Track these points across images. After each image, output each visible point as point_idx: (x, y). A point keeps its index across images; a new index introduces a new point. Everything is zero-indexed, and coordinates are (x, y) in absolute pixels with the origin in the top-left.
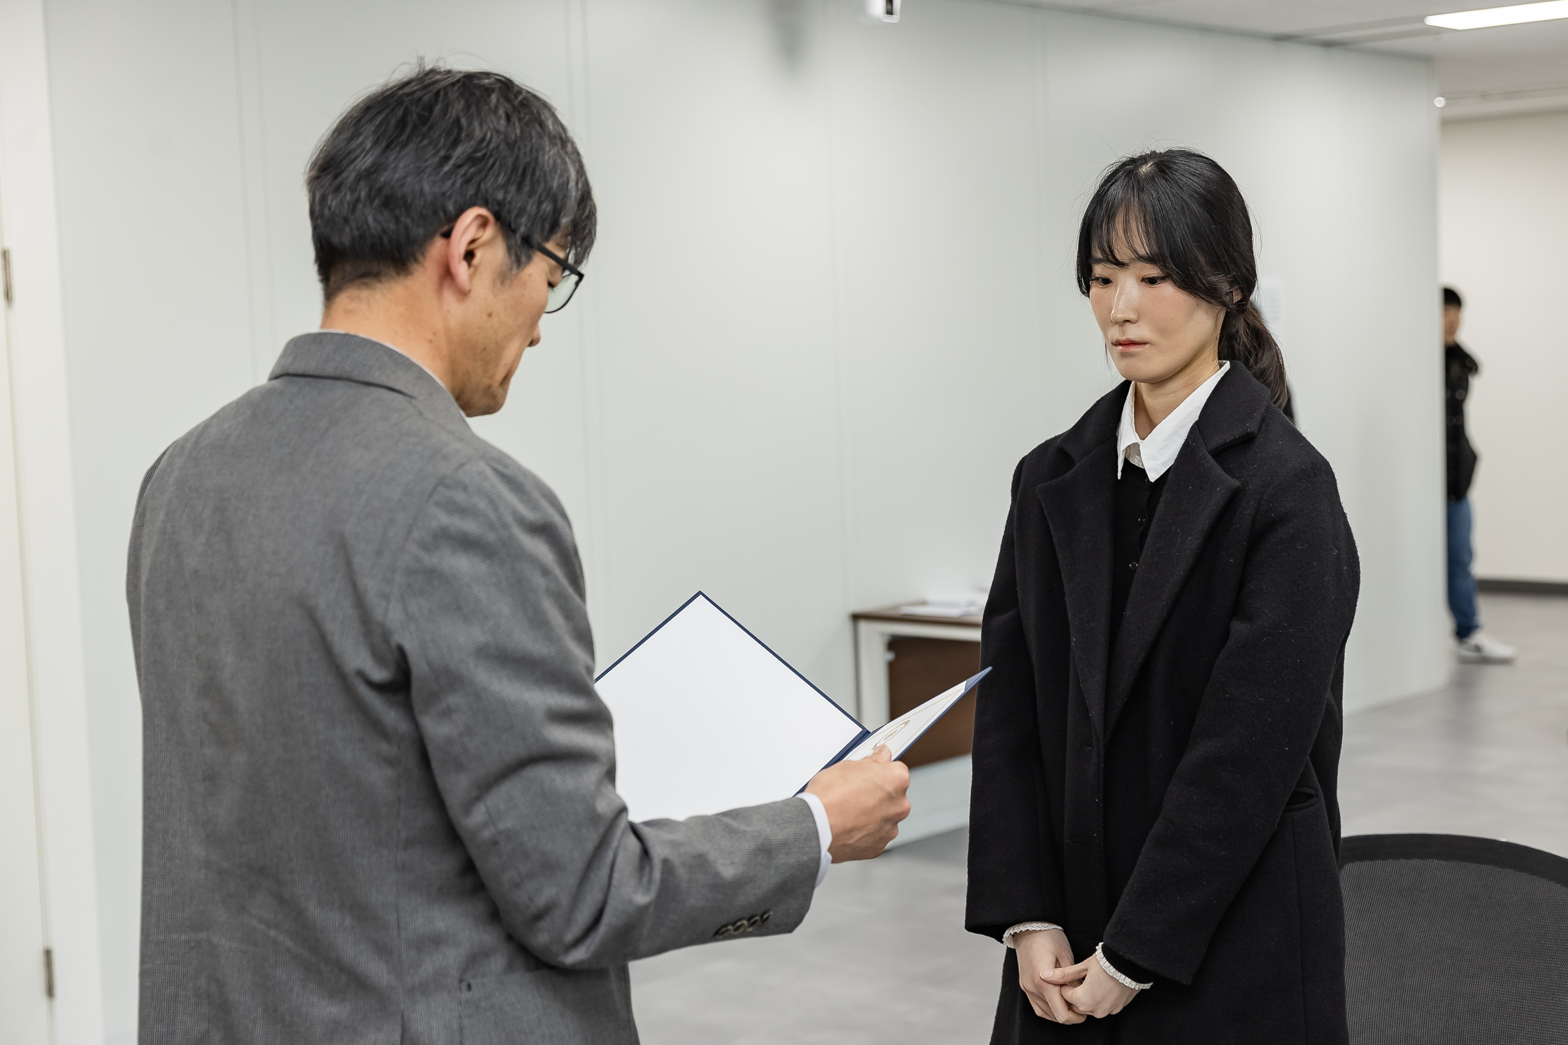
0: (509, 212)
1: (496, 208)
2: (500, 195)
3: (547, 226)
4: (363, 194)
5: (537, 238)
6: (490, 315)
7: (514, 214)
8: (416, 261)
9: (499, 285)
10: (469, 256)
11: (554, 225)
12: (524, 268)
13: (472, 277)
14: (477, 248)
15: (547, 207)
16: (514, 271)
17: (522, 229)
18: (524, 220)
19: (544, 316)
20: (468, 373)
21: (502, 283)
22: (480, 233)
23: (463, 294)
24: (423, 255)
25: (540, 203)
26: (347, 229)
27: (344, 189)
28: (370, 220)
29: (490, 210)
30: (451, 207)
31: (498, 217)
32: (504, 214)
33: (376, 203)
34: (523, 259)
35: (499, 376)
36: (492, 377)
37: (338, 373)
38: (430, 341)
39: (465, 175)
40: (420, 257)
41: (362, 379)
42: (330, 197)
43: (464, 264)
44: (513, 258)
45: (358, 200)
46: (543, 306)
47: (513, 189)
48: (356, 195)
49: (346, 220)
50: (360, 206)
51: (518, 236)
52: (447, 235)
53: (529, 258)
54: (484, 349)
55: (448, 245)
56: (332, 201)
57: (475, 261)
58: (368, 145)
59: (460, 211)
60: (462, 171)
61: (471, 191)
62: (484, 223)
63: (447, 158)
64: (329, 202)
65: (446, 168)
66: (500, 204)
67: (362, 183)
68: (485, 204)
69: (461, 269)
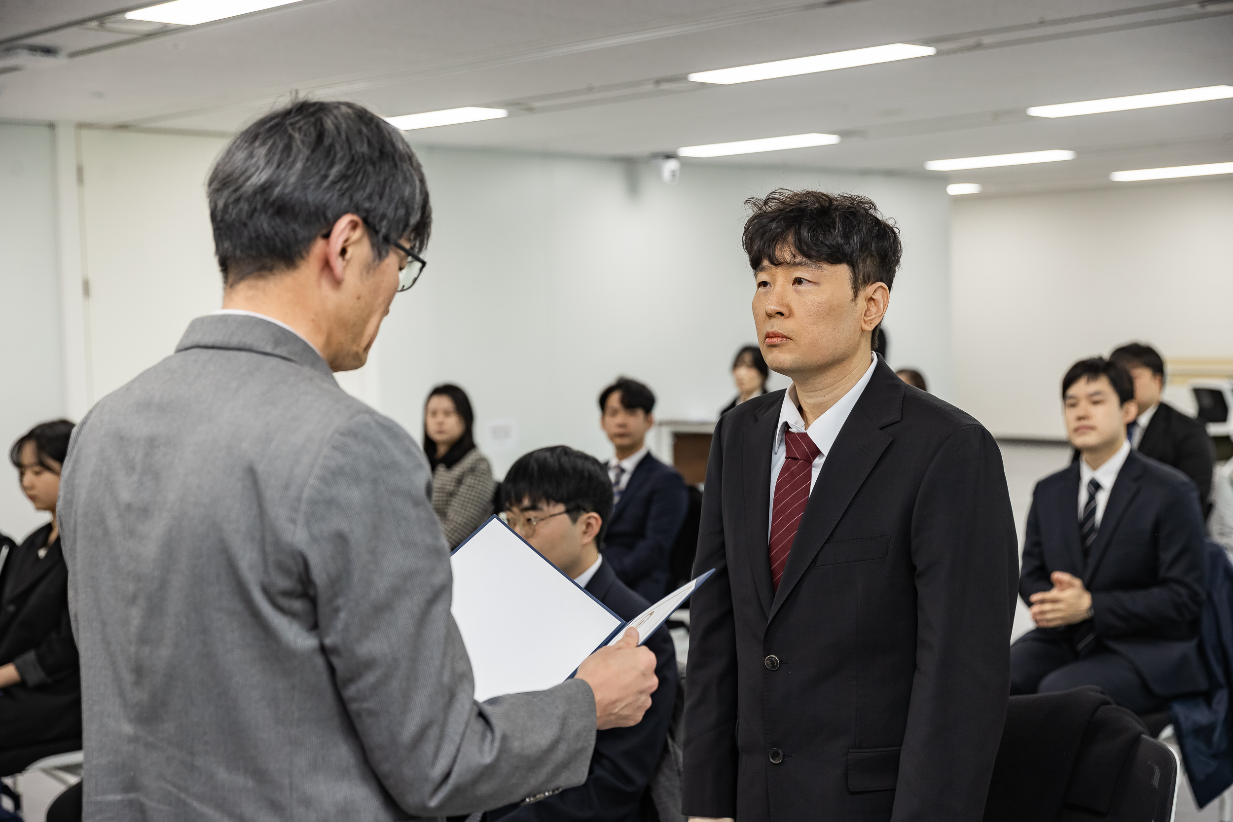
0: (374, 218)
1: (364, 214)
2: (367, 205)
3: (401, 227)
4: (259, 206)
5: (393, 236)
6: (359, 298)
7: (378, 219)
8: (302, 257)
9: (365, 273)
10: (343, 252)
11: (406, 225)
12: (383, 260)
13: (345, 267)
14: (349, 245)
15: (401, 212)
16: (377, 262)
17: (383, 231)
18: (384, 223)
19: (398, 295)
20: (341, 344)
21: (368, 272)
22: (352, 234)
23: (337, 283)
24: (308, 252)
25: (396, 209)
26: (246, 233)
27: (242, 201)
28: (265, 226)
29: (359, 216)
30: (329, 215)
31: (366, 221)
32: (370, 220)
33: (270, 211)
34: (383, 253)
35: (364, 344)
36: (359, 345)
37: (241, 346)
38: (313, 321)
39: (340, 190)
40: (304, 254)
41: (260, 349)
42: (231, 207)
43: (340, 259)
44: (376, 252)
45: (255, 210)
46: (397, 288)
47: (376, 198)
48: (253, 205)
49: (245, 225)
50: (256, 214)
51: (381, 235)
52: (327, 236)
53: (387, 252)
54: (354, 325)
55: (328, 244)
56: (233, 209)
57: (348, 256)
58: (262, 163)
59: (337, 217)
60: (338, 187)
61: (346, 202)
62: (354, 226)
63: (325, 177)
64: (230, 210)
65: (326, 184)
66: (368, 211)
67: (258, 197)
68: (356, 210)
69: (338, 264)
